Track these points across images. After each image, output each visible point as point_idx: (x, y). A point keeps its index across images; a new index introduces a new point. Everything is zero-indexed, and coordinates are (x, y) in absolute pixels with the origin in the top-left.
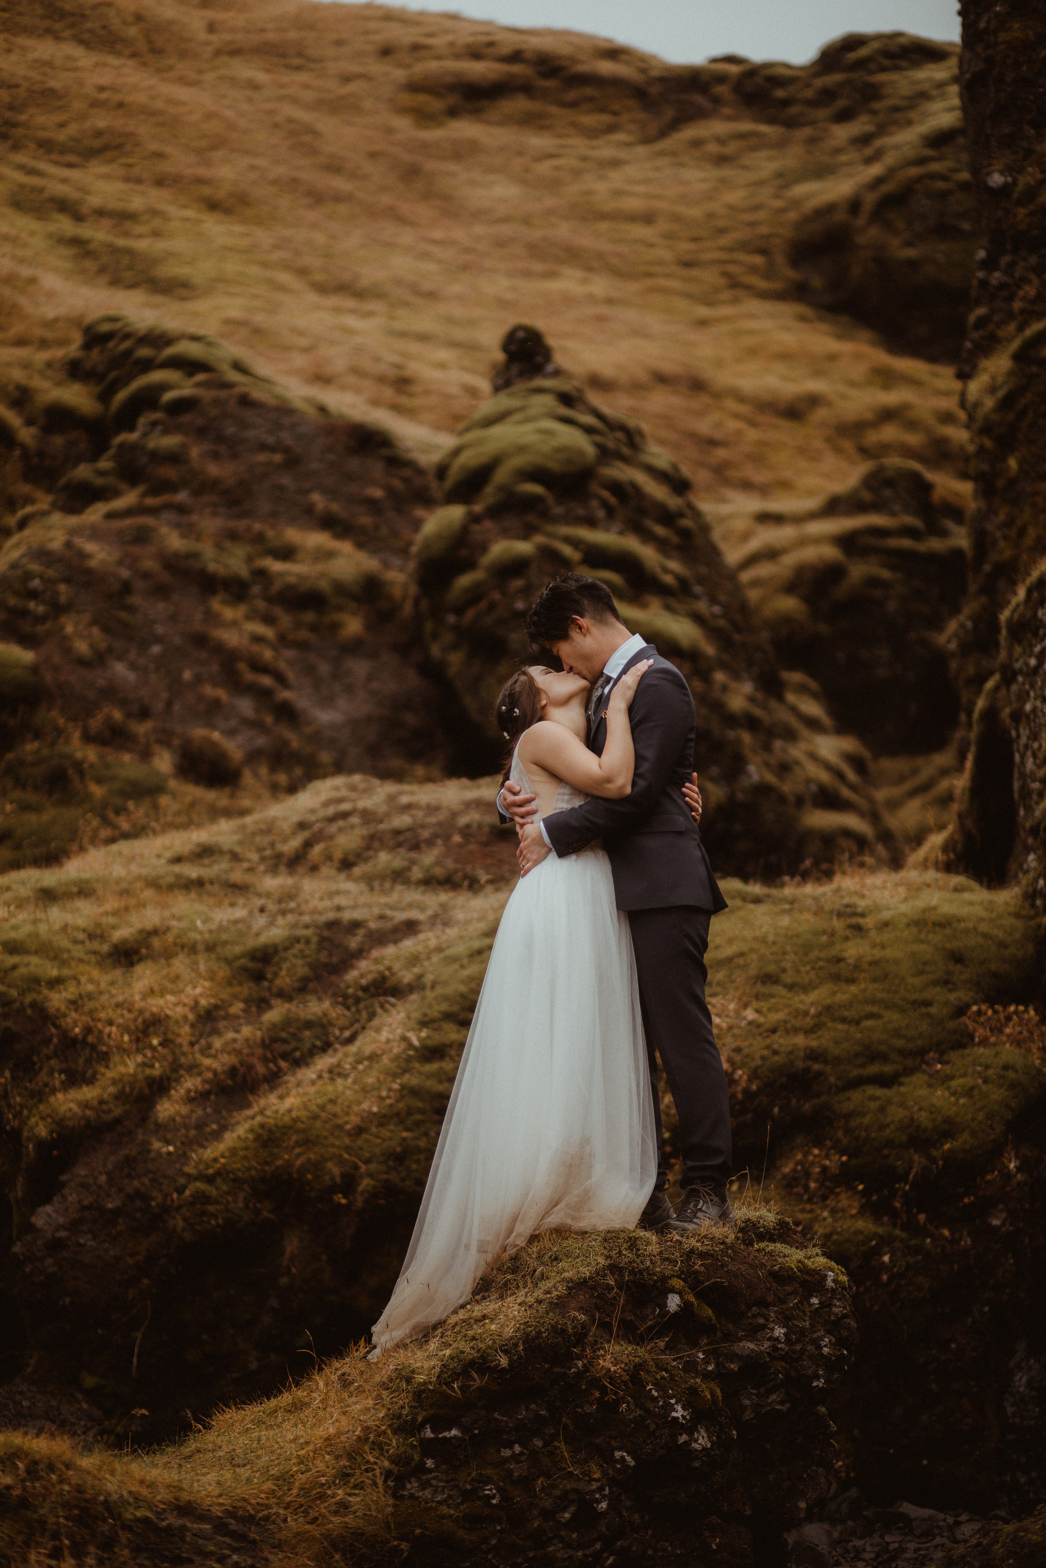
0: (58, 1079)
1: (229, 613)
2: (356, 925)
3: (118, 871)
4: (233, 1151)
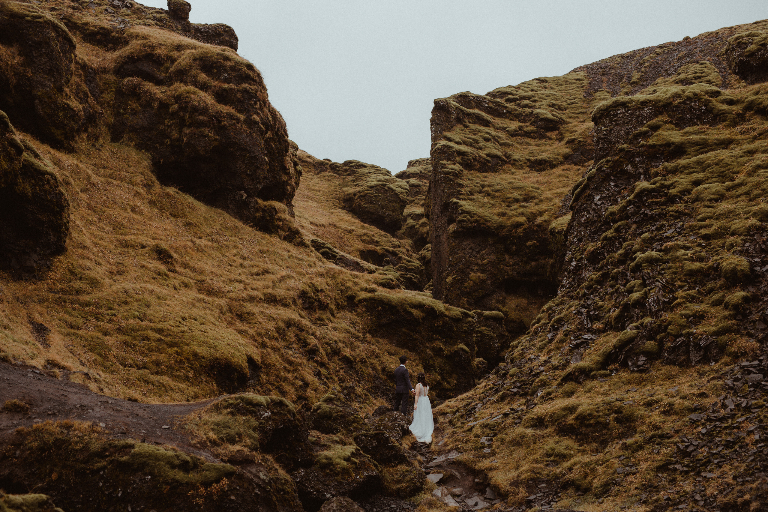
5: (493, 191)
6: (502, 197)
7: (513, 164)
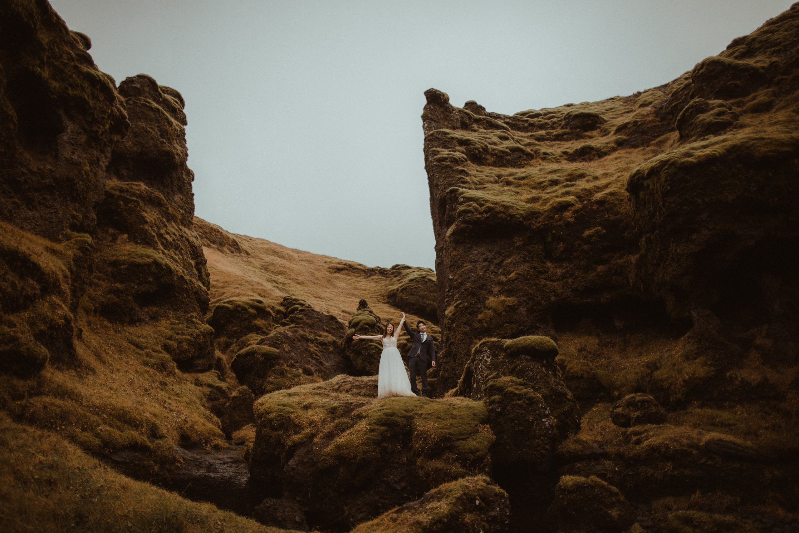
0: (293, 433)
1: (311, 345)
2: (351, 403)
3: (303, 391)
4: (331, 450)
5: (515, 179)
6: (531, 183)
7: (544, 159)
